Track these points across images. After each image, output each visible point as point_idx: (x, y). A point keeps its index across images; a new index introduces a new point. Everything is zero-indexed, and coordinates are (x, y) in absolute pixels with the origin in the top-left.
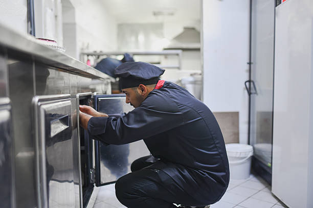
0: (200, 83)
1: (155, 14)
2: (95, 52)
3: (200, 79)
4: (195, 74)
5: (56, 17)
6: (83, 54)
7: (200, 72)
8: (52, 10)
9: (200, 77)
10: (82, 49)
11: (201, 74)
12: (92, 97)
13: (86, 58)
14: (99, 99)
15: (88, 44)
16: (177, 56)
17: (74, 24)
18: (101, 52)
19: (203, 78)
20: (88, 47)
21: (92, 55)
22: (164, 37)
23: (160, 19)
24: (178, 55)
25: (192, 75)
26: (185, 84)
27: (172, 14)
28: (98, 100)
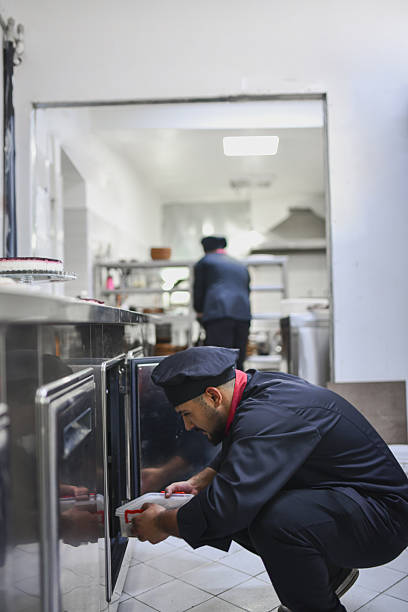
0: (327, 324)
1: (234, 185)
2: (123, 261)
3: (327, 317)
4: (316, 307)
5: (53, 201)
6: (99, 266)
7: (325, 302)
8: (46, 190)
9: (327, 312)
10: (98, 257)
11: (327, 307)
12: (126, 363)
13: (104, 273)
14: (139, 365)
15: (109, 247)
16: (278, 268)
17: (84, 211)
18: (133, 261)
19: (332, 316)
20: (108, 253)
21: (116, 268)
22: (251, 229)
23: (243, 194)
24: (280, 265)
25: (310, 309)
26: (297, 328)
27: (267, 185)
28: (137, 368)
